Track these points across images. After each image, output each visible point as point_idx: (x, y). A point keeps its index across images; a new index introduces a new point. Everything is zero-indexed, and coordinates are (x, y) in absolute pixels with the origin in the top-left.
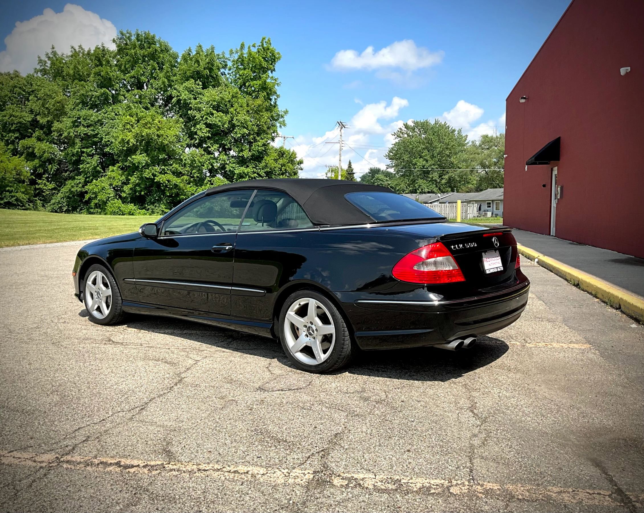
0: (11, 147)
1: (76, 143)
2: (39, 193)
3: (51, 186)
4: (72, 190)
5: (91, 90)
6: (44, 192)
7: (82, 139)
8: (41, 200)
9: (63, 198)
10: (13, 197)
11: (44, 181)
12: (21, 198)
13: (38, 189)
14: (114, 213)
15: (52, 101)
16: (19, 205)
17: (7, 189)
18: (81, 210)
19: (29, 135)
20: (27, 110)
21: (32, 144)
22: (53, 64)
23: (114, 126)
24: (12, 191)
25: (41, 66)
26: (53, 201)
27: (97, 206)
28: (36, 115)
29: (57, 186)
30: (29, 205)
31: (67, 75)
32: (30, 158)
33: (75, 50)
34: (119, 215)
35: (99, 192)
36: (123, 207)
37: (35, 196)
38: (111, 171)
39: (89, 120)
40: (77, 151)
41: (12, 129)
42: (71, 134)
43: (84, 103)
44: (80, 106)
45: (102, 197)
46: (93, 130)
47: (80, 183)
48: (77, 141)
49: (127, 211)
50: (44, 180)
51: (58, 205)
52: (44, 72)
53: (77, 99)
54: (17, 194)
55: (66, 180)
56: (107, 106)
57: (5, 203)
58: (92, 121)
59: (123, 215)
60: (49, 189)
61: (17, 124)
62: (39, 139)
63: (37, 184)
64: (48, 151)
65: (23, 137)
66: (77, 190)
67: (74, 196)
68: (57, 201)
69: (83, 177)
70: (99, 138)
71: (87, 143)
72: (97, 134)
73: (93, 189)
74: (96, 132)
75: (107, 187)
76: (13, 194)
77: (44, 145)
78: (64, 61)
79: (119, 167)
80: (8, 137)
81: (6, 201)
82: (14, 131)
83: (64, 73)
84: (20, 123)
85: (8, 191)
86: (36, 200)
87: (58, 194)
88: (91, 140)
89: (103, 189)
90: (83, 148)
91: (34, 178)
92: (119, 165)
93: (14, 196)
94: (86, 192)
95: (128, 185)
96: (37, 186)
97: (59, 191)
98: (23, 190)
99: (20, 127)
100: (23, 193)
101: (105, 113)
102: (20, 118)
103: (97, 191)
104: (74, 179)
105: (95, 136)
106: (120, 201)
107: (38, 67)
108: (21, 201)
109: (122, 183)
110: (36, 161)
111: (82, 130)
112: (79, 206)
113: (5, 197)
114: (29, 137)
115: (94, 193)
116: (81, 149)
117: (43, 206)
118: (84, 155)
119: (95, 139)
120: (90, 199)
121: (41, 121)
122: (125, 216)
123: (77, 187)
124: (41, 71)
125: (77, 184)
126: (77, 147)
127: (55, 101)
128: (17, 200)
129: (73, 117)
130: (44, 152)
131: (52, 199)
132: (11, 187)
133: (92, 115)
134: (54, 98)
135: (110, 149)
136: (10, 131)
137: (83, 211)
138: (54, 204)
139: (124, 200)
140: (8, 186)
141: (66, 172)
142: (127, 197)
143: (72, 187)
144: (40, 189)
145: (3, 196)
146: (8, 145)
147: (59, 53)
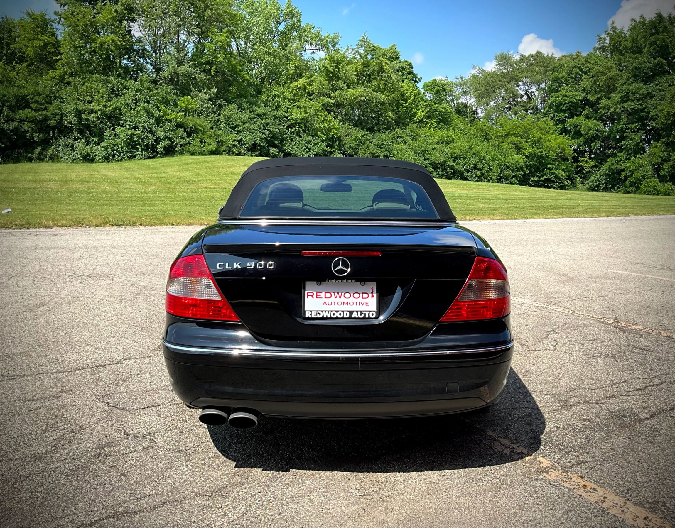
0: (560, 126)
1: (622, 119)
2: (579, 171)
3: (592, 163)
4: (612, 167)
5: (645, 62)
6: (584, 170)
7: (629, 114)
8: (581, 178)
9: (603, 175)
10: (552, 174)
11: (586, 159)
12: (560, 175)
13: (580, 166)
14: (648, 193)
15: (603, 78)
16: (557, 182)
17: (548, 166)
18: (619, 188)
19: (579, 113)
20: (581, 89)
21: (580, 122)
22: (611, 39)
23: (664, 98)
24: (552, 169)
25: (600, 44)
26: (592, 179)
27: (632, 184)
28: (587, 94)
29: (598, 163)
30: (568, 182)
31: (624, 49)
32: (577, 136)
33: (635, 21)
34: (654, 194)
35: (636, 170)
36: (660, 186)
37: (577, 173)
38: (654, 148)
39: (637, 93)
40: (622, 128)
41: (563, 109)
42: (618, 110)
43: (636, 77)
44: (631, 80)
45: (638, 175)
46: (641, 105)
47: (621, 160)
48: (624, 116)
49: (663, 190)
50: (586, 157)
51: (596, 182)
52: (603, 49)
53: (629, 73)
54: (556, 172)
55: (609, 157)
56: (661, 77)
57: (545, 179)
58: (640, 95)
59: (658, 194)
60: (590, 167)
61: (568, 104)
62: (588, 117)
63: (579, 161)
64: (593, 128)
65: (572, 116)
66: (617, 168)
67: (613, 173)
68: (596, 179)
69: (624, 154)
70: (647, 113)
71: (633, 118)
72: (645, 108)
73: (630, 166)
74: (644, 106)
75: (645, 164)
76: (553, 171)
77: (591, 123)
78: (623, 35)
79: (663, 143)
80: (560, 116)
81: (545, 177)
82: (564, 111)
83: (621, 48)
84: (571, 102)
85: (549, 168)
86: (576, 177)
87: (598, 171)
88: (638, 115)
89: (640, 167)
90: (629, 124)
91: (577, 156)
92: (664, 140)
93: (554, 173)
94: (623, 170)
95: (669, 163)
96: (578, 163)
97: (600, 168)
98: (563, 167)
99: (571, 106)
100: (563, 170)
101: (656, 85)
102: (572, 98)
103: (634, 169)
104: (617, 156)
105: (642, 110)
106: (657, 180)
107: (597, 46)
108: (560, 178)
109: (663, 160)
110: (582, 139)
111: (630, 105)
112: (618, 184)
113: (545, 174)
114: (577, 115)
115: (630, 171)
116: (626, 125)
117: (582, 183)
118: (629, 131)
119: (642, 114)
120: (626, 177)
121: (591, 99)
122: (659, 197)
123: (617, 164)
124: (600, 49)
125: (618, 161)
126: (622, 123)
127: (607, 77)
128: (556, 177)
129: (622, 92)
130: (589, 130)
131: (591, 176)
132: (552, 164)
133: (642, 88)
134: (607, 74)
135: (656, 124)
136: (562, 111)
137: (620, 189)
138: (593, 181)
139: (662, 179)
140: (549, 163)
141: (610, 149)
142: (666, 176)
143: (613, 164)
144: (581, 166)
145: (545, 172)
146: (557, 125)
147: (619, 27)
